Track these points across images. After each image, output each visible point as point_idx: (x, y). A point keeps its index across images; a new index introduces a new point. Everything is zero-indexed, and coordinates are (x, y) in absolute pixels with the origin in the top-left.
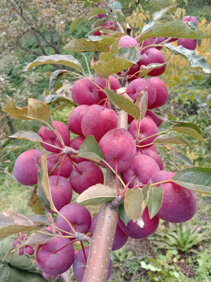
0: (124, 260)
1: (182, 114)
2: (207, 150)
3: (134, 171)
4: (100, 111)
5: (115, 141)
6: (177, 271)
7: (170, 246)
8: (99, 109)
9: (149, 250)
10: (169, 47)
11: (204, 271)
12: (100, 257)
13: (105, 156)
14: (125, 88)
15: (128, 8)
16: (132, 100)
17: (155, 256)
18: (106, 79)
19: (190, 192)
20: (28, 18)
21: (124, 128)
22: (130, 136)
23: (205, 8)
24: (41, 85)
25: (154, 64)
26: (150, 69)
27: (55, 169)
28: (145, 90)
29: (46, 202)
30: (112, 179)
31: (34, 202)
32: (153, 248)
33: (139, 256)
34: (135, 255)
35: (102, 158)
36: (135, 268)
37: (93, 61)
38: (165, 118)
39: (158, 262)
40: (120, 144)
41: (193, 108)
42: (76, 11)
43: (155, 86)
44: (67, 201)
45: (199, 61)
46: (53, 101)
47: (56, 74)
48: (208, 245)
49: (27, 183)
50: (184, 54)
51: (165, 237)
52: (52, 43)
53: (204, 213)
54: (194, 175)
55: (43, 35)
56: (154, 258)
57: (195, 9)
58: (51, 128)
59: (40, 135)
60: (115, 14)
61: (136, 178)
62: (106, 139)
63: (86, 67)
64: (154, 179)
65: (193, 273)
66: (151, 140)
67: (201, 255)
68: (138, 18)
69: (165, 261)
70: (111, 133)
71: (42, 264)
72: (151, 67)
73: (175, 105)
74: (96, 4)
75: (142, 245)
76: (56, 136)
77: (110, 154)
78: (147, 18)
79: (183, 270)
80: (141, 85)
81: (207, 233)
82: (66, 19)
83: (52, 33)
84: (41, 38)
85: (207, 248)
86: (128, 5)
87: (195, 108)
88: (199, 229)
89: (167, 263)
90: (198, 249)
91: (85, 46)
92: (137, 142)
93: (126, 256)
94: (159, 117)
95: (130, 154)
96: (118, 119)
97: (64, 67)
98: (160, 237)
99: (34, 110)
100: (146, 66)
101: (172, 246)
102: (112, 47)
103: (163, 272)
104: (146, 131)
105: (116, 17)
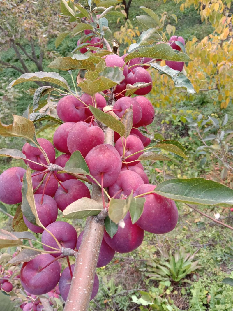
0: (113, 295)
1: (173, 136)
2: (199, 173)
3: (119, 186)
4: (86, 128)
5: (101, 156)
6: (171, 304)
7: (162, 276)
8: (85, 125)
9: (140, 283)
10: (155, 67)
11: (198, 302)
12: (86, 268)
13: (91, 170)
14: (112, 106)
15: (116, 23)
16: (118, 118)
17: (147, 289)
18: (92, 97)
19: (171, 203)
20: (7, 28)
21: (110, 144)
22: (115, 151)
23: (196, 27)
24: (21, 102)
25: (140, 83)
26: (136, 88)
27: (39, 187)
28: (130, 108)
29: (31, 217)
30: (98, 194)
31: (17, 222)
32: (144, 280)
33: (131, 289)
34: (126, 289)
35: (88, 172)
36: (125, 303)
37: (79, 78)
38: (151, 136)
39: (151, 295)
40: (106, 158)
41: (185, 129)
42: (60, 23)
43: (141, 105)
44: (52, 219)
45: (184, 82)
46: (37, 119)
47: (40, 91)
48: (202, 274)
49: (11, 201)
50: (170, 74)
51: (157, 268)
52: (34, 57)
53: (197, 239)
54: (174, 186)
55: (24, 48)
56: (146, 291)
57: (186, 27)
58: (35, 145)
59: (24, 153)
60: (102, 31)
61: (121, 192)
62: (92, 154)
63: (71, 84)
64: (138, 192)
65: (187, 304)
66: (136, 157)
67: (195, 285)
68: (126, 34)
69: (158, 294)
70: (97, 149)
71: (26, 283)
72: (137, 86)
73: (166, 126)
74: (83, 19)
75: (133, 278)
76: (41, 153)
77: (96, 168)
78: (136, 34)
79: (177, 302)
80: (127, 104)
81: (200, 262)
82: (49, 32)
83: (33, 46)
84: (21, 51)
85: (200, 277)
86: (116, 19)
87: (186, 129)
88: (192, 257)
89: (159, 295)
90: (192, 279)
91: (71, 64)
92: (123, 158)
93: (116, 290)
94: (145, 135)
95: (115, 168)
96: (105, 136)
97: (47, 84)
98: (152, 267)
99: (19, 126)
100: (132, 85)
101: (165, 277)
102: (97, 66)
103: (156, 306)
104: (132, 148)
105: (103, 34)
